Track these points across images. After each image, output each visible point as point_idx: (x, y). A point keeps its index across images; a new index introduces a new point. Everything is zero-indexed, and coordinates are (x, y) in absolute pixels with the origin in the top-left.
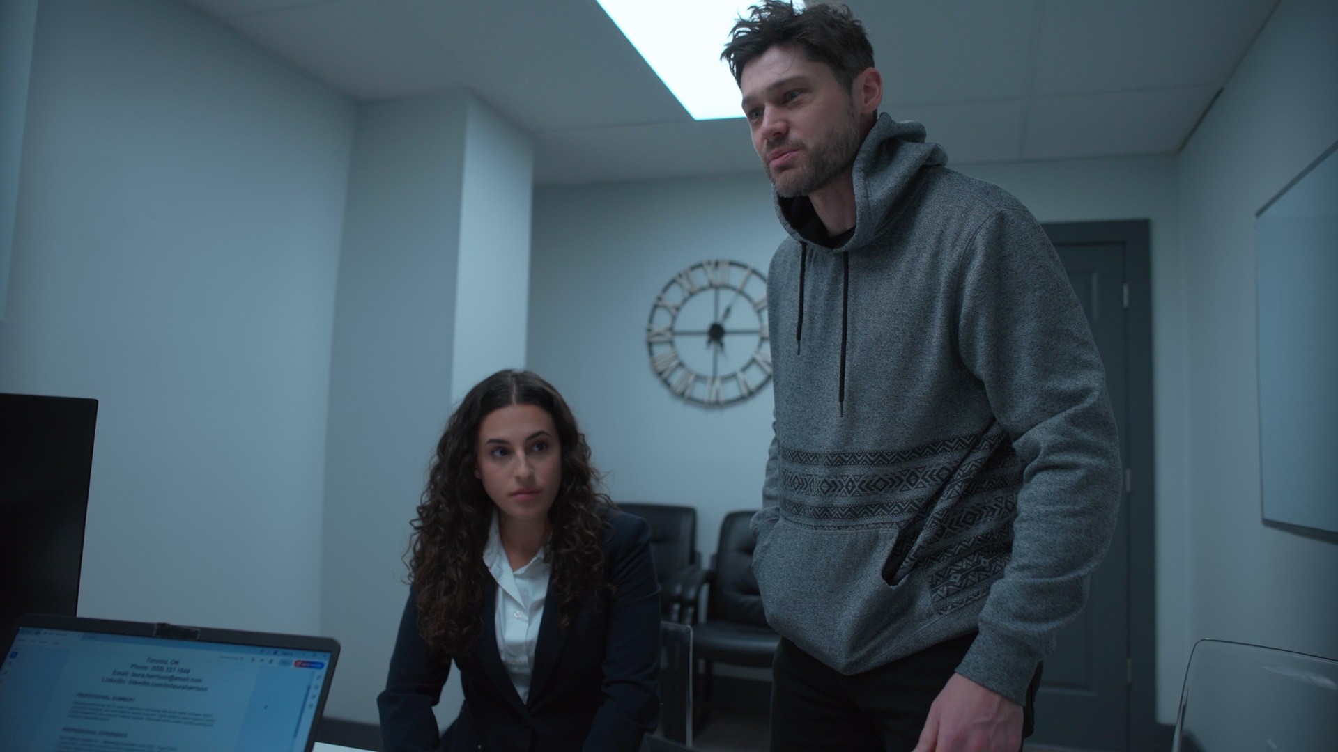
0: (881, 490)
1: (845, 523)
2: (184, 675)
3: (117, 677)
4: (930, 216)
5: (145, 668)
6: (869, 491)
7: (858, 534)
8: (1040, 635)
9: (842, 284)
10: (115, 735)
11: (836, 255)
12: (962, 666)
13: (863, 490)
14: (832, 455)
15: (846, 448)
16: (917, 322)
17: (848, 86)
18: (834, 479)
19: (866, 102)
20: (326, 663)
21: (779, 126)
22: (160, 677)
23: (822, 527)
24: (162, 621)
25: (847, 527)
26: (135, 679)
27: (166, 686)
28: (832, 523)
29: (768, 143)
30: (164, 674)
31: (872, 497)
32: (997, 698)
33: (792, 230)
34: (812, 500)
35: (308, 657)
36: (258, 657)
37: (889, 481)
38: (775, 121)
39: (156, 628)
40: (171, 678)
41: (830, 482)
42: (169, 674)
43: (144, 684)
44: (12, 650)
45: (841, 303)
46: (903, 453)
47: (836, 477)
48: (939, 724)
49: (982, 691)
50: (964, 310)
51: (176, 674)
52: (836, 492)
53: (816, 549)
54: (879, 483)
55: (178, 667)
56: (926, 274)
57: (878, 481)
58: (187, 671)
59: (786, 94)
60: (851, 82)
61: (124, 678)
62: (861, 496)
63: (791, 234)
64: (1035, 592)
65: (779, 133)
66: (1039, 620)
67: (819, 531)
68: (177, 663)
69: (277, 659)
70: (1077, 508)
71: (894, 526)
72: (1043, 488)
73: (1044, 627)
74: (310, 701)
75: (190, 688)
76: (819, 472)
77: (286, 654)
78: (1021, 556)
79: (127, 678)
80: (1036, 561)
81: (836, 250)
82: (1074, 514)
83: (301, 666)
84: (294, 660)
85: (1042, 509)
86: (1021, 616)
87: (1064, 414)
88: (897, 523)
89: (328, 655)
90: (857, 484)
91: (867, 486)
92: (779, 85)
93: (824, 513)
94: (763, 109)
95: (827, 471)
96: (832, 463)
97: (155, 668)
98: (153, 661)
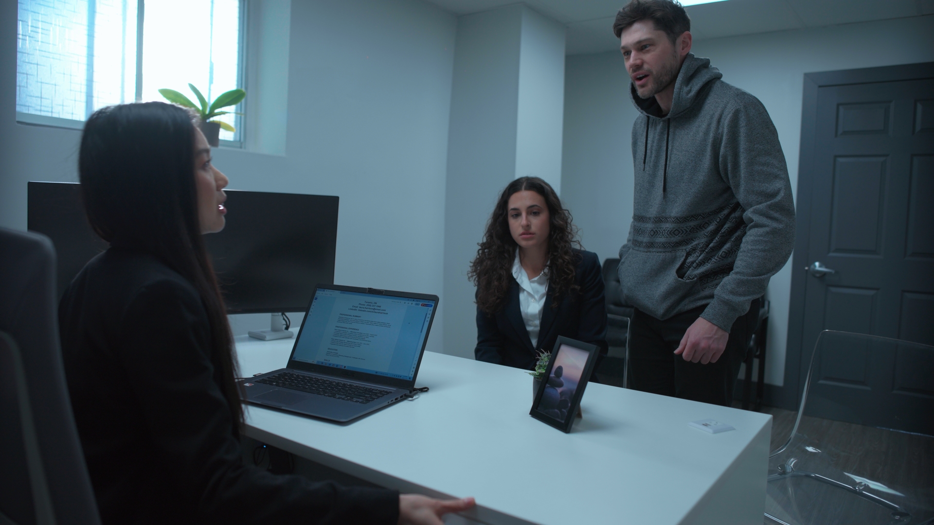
0: (676, 235)
1: (660, 250)
2: (379, 308)
3: (354, 308)
4: (709, 105)
5: (364, 305)
6: (671, 236)
7: (666, 255)
8: (739, 302)
9: (666, 136)
10: (354, 329)
11: (663, 121)
12: (703, 314)
13: (668, 235)
14: (656, 218)
15: (663, 215)
16: (698, 156)
17: (674, 42)
18: (657, 229)
19: (683, 49)
20: (433, 305)
21: (638, 62)
22: (370, 309)
23: (650, 252)
24: (370, 287)
25: (661, 252)
26: (360, 309)
27: (373, 312)
28: (654, 250)
29: (632, 70)
30: (371, 307)
31: (672, 239)
32: (716, 328)
33: (642, 111)
34: (645, 239)
35: (426, 302)
36: (407, 302)
37: (681, 231)
38: (636, 60)
39: (368, 290)
40: (374, 309)
41: (654, 231)
42: (373, 308)
43: (364, 311)
44: (315, 297)
45: (665, 144)
46: (687, 217)
47: (658, 228)
48: (688, 337)
49: (710, 324)
50: (721, 153)
51: (376, 308)
52: (657, 236)
53: (646, 262)
54: (676, 232)
55: (376, 305)
56: (705, 134)
57: (675, 230)
58: (380, 307)
59: (642, 46)
60: (676, 40)
61: (356, 308)
62: (667, 237)
63: (642, 113)
64: (741, 283)
65: (638, 65)
66: (740, 295)
67: (648, 254)
68: (376, 303)
69: (414, 303)
70: (766, 248)
71: (684, 250)
72: (752, 238)
73: (742, 299)
74: (427, 319)
75: (381, 313)
76: (649, 226)
77: (418, 301)
78: (737, 268)
79: (358, 309)
80: (743, 271)
81: (663, 119)
82: (764, 251)
83: (423, 306)
84: (421, 303)
85: (750, 247)
86: (732, 292)
87: (765, 204)
88: (685, 249)
89: (434, 302)
90: (666, 232)
91: (670, 233)
92: (639, 42)
93: (651, 245)
94: (631, 52)
95: (653, 225)
96: (656, 222)
97: (368, 305)
98: (367, 302)
